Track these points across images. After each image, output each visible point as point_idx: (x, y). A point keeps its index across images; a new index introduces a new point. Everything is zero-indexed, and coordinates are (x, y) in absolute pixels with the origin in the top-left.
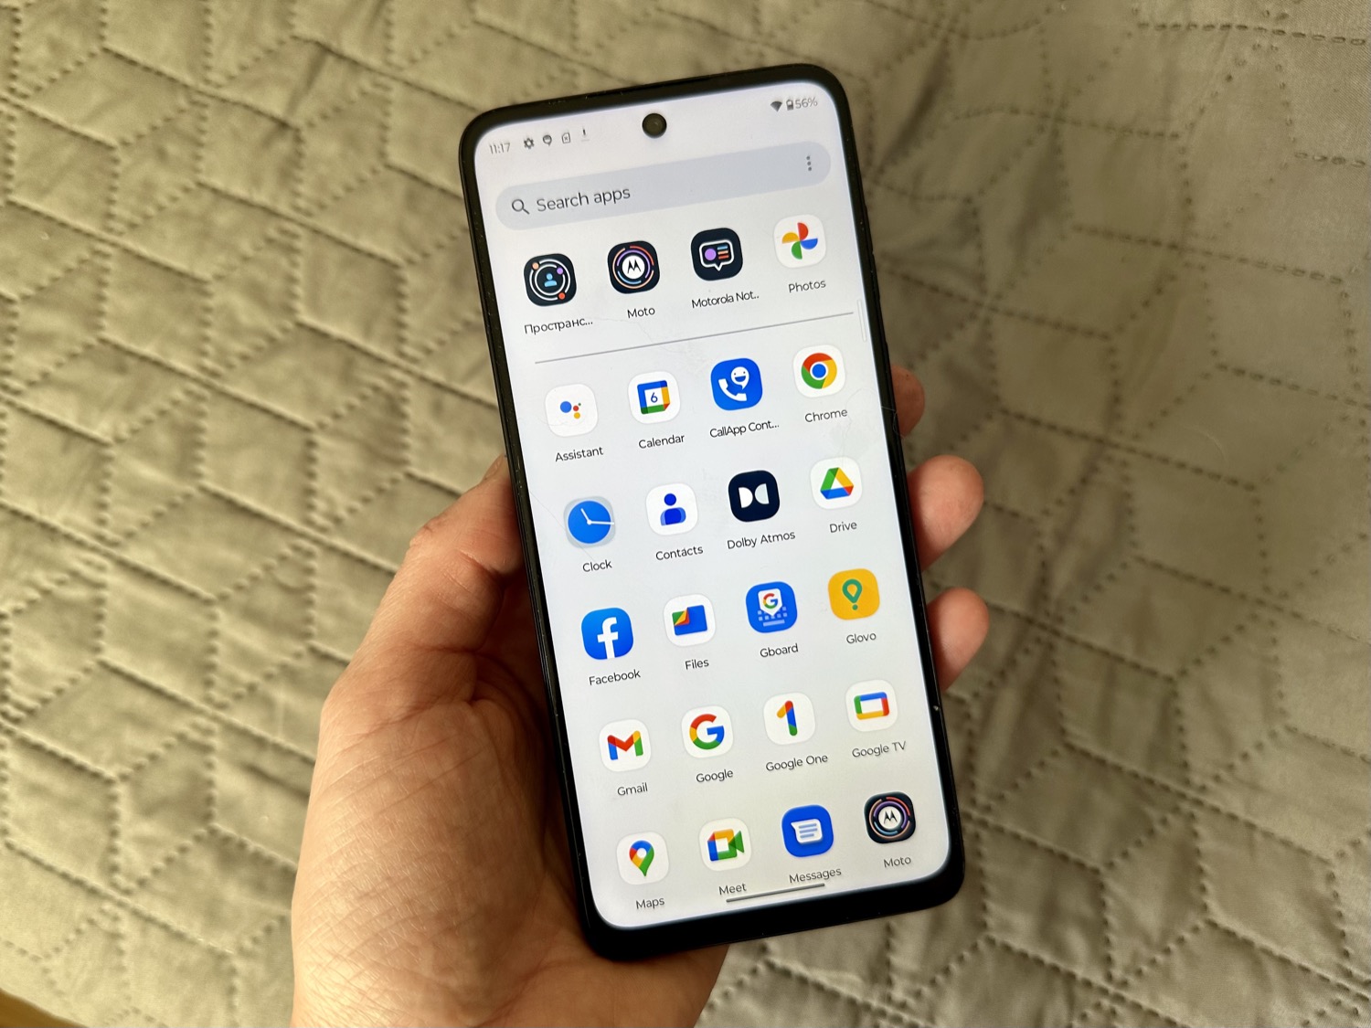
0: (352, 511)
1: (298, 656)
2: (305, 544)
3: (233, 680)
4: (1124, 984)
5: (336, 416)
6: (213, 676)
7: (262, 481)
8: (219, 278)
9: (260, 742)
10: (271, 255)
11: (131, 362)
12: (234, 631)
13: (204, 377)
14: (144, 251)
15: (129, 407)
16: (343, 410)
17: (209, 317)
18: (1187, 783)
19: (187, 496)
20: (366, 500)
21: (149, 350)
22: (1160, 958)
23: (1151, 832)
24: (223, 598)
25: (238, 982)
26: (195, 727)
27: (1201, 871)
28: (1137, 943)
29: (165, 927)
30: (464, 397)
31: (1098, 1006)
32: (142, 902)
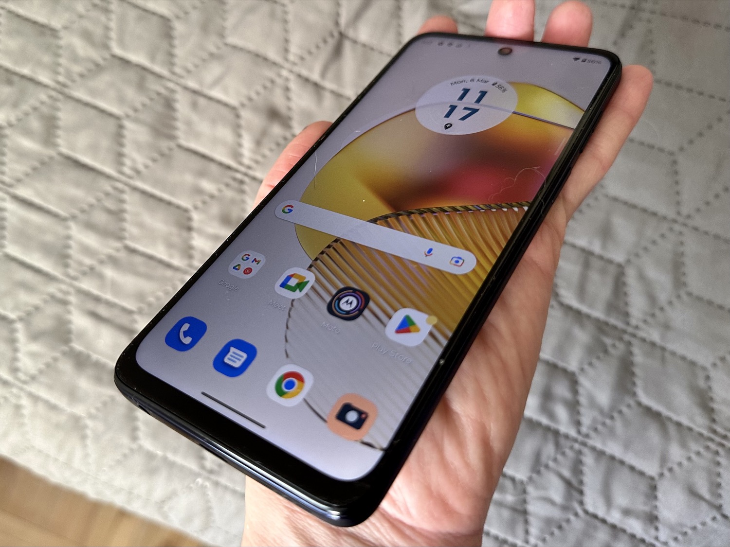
0: (146, 167)
1: (118, 250)
2: (119, 185)
3: (80, 263)
4: (587, 436)
5: (136, 110)
6: (70, 262)
7: (93, 149)
8: (65, 28)
9: (97, 299)
10: (95, 14)
11: (16, 79)
12: (80, 236)
13: (58, 87)
14: (21, 11)
15: (15, 105)
16: (139, 106)
17: (61, 52)
18: (628, 324)
19: (51, 158)
20: (154, 160)
21: (26, 71)
22: (608, 421)
23: (606, 351)
24: (74, 217)
25: (89, 432)
26: (61, 291)
27: (633, 374)
28: (596, 414)
29: (47, 403)
30: (210, 99)
31: (572, 448)
32: (33, 388)
